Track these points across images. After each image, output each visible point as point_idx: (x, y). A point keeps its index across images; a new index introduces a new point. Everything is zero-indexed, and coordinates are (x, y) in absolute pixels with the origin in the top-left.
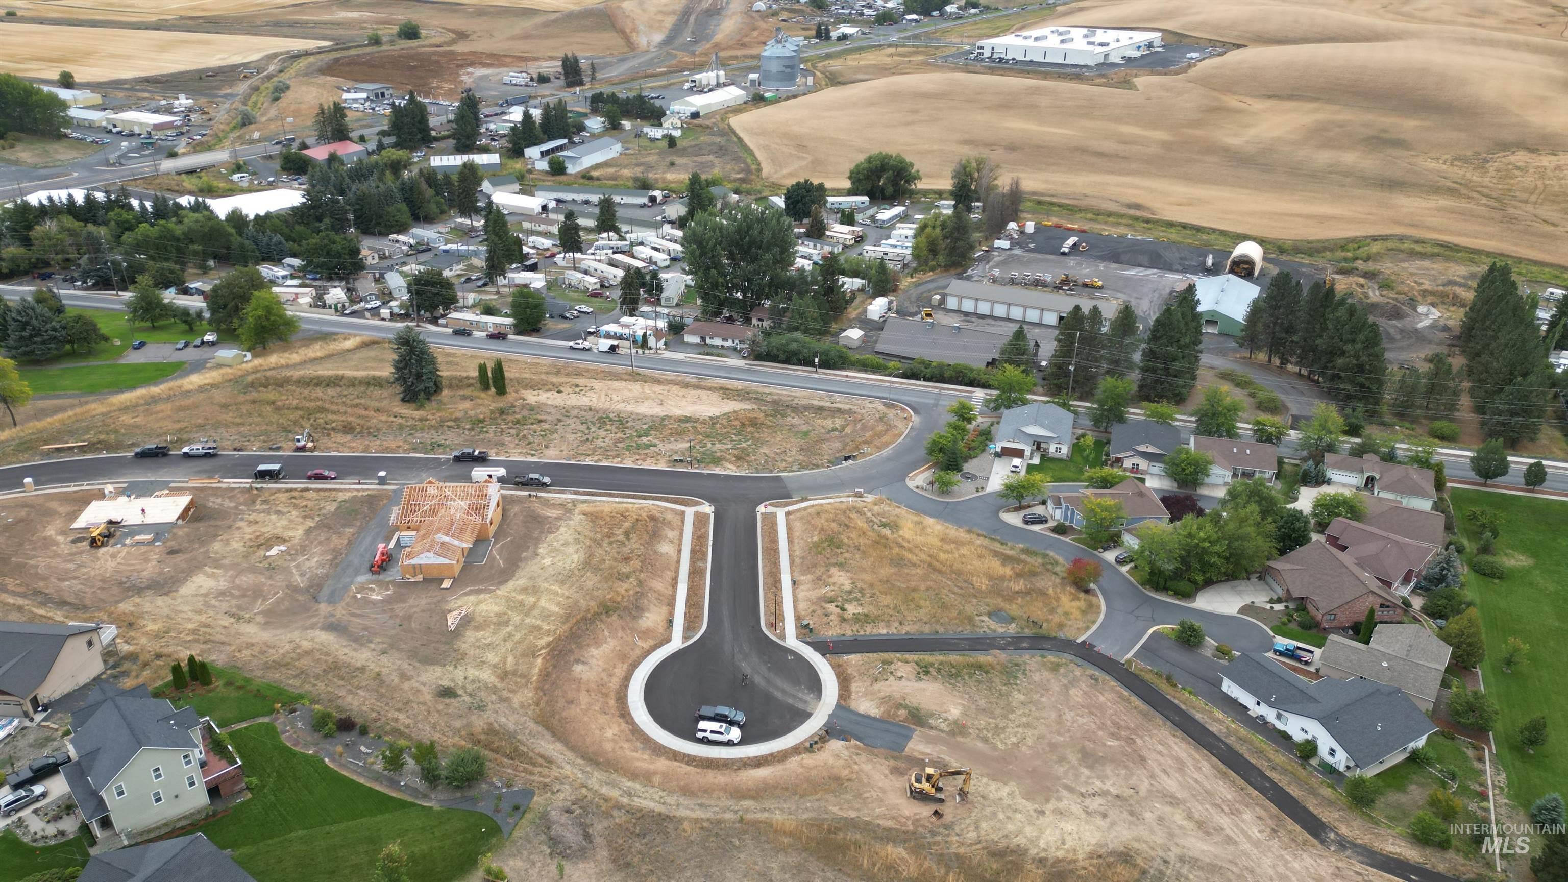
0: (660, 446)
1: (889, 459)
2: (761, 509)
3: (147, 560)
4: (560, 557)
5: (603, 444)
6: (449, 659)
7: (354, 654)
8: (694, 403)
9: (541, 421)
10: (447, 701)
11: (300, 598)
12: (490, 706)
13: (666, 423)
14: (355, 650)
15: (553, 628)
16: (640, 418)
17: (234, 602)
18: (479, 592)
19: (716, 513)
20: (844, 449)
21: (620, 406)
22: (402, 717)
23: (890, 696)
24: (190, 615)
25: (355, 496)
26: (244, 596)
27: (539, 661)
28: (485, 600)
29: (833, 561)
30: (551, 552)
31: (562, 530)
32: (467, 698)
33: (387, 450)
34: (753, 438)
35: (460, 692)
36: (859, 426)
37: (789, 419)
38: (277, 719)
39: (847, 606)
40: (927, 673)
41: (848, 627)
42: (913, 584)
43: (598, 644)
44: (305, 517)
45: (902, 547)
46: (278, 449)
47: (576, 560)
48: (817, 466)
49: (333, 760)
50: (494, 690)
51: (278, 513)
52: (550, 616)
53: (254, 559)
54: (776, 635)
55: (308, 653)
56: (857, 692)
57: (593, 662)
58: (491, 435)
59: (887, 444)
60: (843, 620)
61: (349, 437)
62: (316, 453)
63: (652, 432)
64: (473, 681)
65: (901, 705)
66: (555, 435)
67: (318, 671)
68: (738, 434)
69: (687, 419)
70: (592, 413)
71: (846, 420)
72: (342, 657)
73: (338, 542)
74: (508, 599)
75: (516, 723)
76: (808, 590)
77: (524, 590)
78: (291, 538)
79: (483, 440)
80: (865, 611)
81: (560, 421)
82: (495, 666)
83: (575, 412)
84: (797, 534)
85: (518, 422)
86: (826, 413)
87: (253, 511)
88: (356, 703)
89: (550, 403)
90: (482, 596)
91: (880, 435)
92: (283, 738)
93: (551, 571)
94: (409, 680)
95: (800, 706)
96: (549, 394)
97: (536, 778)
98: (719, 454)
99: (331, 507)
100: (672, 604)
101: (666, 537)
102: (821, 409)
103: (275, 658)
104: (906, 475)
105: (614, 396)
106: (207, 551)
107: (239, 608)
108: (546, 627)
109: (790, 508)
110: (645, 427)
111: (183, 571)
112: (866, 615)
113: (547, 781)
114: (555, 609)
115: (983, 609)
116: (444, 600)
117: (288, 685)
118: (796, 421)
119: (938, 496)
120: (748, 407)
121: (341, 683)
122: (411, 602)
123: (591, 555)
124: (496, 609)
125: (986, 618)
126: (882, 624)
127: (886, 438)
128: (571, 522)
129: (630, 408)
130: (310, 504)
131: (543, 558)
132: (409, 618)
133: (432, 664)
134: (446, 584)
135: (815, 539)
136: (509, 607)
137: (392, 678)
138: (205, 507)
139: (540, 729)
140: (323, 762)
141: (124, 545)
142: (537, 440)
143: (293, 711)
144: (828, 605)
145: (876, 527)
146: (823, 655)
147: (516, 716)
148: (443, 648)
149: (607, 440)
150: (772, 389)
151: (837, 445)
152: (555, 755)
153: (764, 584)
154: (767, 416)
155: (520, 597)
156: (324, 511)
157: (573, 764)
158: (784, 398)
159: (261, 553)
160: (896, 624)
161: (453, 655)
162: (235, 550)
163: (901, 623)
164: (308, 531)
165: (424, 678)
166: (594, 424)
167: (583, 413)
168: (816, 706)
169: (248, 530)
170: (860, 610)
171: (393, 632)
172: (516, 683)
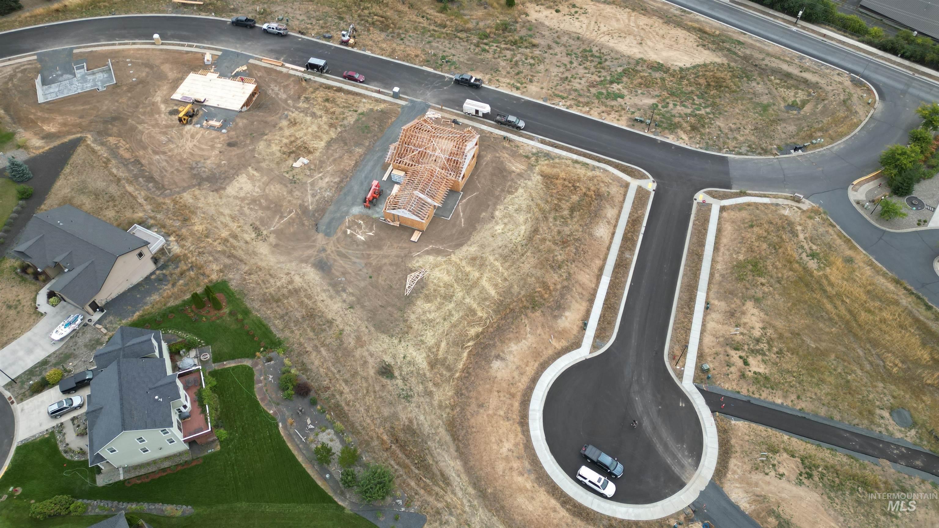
0: (627, 98)
1: (839, 156)
2: (700, 196)
3: (213, 147)
4: (510, 226)
5: (578, 87)
6: (397, 330)
7: (329, 301)
8: (671, 47)
9: (534, 46)
10: (384, 380)
11: (306, 223)
12: (415, 399)
13: (639, 68)
14: (331, 297)
15: (485, 315)
16: (618, 56)
17: (260, 213)
18: (438, 252)
19: (657, 191)
20: (797, 134)
21: (604, 39)
22: (346, 390)
23: (765, 497)
24: (228, 220)
25: (372, 110)
26: (268, 208)
27: (465, 354)
28: (441, 265)
29: (751, 292)
30: (505, 217)
31: (521, 190)
32: (399, 382)
33: (407, 57)
34: (713, 105)
35: (396, 373)
36: (820, 107)
37: (754, 84)
38: (256, 364)
39: (751, 360)
40: (810, 476)
41: (745, 386)
42: (823, 345)
43: (518, 340)
44: (331, 125)
45: (825, 291)
46: (330, 38)
47: (522, 232)
48: (765, 151)
49: (285, 427)
50: (423, 379)
51: (314, 115)
52: (486, 299)
53: (284, 167)
54: (675, 370)
55: (296, 291)
56: (734, 472)
57: (510, 358)
58: (489, 56)
59: (842, 135)
60: (743, 376)
61: (383, 35)
62: (355, 50)
63: (625, 79)
64: (409, 363)
65: (774, 512)
66: (541, 67)
67: (298, 315)
68: (701, 96)
69: (658, 67)
70: (578, 43)
71: (809, 95)
72: (319, 304)
73: (348, 163)
74: (459, 268)
75: (431, 426)
76: (718, 322)
77: (473, 260)
78: (315, 149)
79: (482, 60)
80: (767, 371)
81: (550, 47)
82: (430, 349)
83: (564, 39)
84: (724, 240)
85: (515, 43)
86: (791, 82)
87: (297, 108)
88: (317, 363)
89: (547, 23)
90: (440, 259)
91: (837, 122)
92: (257, 386)
93: (499, 242)
94: (362, 346)
95: (676, 470)
96: (547, 12)
97: (431, 499)
98: (677, 120)
99: (351, 119)
100: (591, 301)
101: (605, 217)
102: (788, 75)
103: (272, 290)
104: (850, 182)
105: (602, 25)
106: (253, 150)
107: (262, 220)
108: (480, 314)
109: (726, 202)
110: (620, 70)
111: (233, 168)
112: (766, 378)
113: (440, 505)
114: (493, 292)
115: (888, 400)
116: (408, 256)
117: (274, 325)
118: (760, 88)
119: (877, 220)
120: (718, 60)
121: (311, 335)
122: (386, 250)
123: (536, 231)
124: (446, 278)
125: (886, 414)
126: (780, 393)
127: (842, 129)
128: (529, 183)
129: (612, 44)
130: (338, 110)
131: (497, 224)
132: (378, 269)
133: (383, 332)
134: (415, 237)
135: (741, 257)
136: (457, 280)
137: (351, 340)
138: (266, 93)
139: (448, 438)
140: (278, 426)
141: (202, 126)
142: (525, 70)
143: (269, 360)
144: (732, 353)
145: (804, 255)
146: (713, 412)
147: (433, 417)
148: (397, 314)
149: (582, 82)
150: (746, 38)
151: (792, 128)
152: (452, 475)
153: (680, 298)
154: (734, 76)
155: (468, 269)
156: (345, 122)
157: (465, 492)
158: (756, 55)
159: (290, 162)
160: (793, 397)
161: (402, 325)
162: (273, 154)
163: (798, 397)
164: (329, 144)
165: (372, 349)
166: (577, 57)
167: (571, 42)
168: (691, 475)
169: (287, 132)
170: (762, 369)
171: (362, 284)
172: (441, 375)
